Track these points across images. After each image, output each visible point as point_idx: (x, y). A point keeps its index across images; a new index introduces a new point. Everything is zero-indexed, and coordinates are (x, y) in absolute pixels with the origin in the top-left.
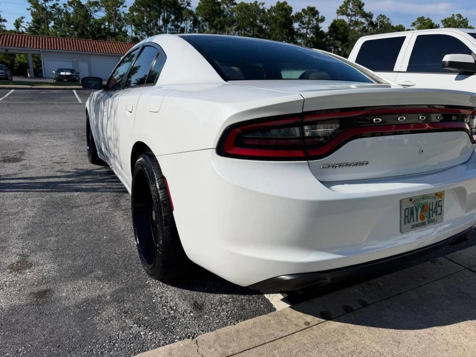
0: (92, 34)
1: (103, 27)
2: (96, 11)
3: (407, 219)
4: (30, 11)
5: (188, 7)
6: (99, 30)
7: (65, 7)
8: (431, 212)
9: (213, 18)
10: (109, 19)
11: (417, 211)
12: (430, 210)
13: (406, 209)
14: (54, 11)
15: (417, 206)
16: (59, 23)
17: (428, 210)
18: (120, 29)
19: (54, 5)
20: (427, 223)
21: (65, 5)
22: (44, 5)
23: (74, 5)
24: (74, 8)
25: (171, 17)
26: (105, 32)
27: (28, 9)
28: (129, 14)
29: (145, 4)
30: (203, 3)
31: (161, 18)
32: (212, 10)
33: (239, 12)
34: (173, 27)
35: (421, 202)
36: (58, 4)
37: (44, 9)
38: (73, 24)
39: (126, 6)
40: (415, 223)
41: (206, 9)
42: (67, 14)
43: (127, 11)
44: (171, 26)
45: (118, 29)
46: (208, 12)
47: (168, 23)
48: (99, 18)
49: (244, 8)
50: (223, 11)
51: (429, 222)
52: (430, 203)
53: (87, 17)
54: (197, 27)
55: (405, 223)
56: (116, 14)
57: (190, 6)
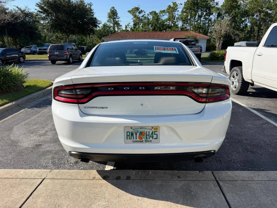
0: (160, 28)
1: (165, 24)
2: (163, 15)
3: (128, 137)
4: (133, 20)
5: (217, 6)
6: (163, 25)
7: (148, 15)
8: (148, 136)
9: (231, 10)
10: (169, 19)
11: (136, 134)
12: (147, 135)
13: (127, 132)
14: (143, 18)
15: (136, 132)
16: (145, 24)
17: (146, 135)
18: (174, 24)
19: (143, 15)
20: (144, 141)
21: (148, 14)
22: (138, 16)
23: (153, 14)
24: (152, 15)
25: (203, 14)
26: (166, 26)
27: (132, 19)
28: (181, 15)
29: (188, 8)
30: (225, 2)
31: (197, 15)
32: (231, 6)
33: (250, 4)
34: (204, 20)
35: (139, 130)
36: (145, 15)
37: (138, 18)
38: (150, 23)
39: (178, 11)
40: (135, 140)
41: (226, 5)
42: (148, 19)
43: (180, 13)
44: (204, 19)
45: (173, 24)
46: (228, 7)
47: (201, 17)
48: (164, 19)
49: (254, 2)
50: (239, 6)
51: (146, 141)
52: (147, 132)
53: (158, 19)
54: (220, 17)
55: (127, 139)
56: (173, 16)
57: (218, 5)
